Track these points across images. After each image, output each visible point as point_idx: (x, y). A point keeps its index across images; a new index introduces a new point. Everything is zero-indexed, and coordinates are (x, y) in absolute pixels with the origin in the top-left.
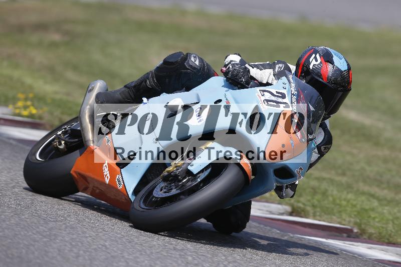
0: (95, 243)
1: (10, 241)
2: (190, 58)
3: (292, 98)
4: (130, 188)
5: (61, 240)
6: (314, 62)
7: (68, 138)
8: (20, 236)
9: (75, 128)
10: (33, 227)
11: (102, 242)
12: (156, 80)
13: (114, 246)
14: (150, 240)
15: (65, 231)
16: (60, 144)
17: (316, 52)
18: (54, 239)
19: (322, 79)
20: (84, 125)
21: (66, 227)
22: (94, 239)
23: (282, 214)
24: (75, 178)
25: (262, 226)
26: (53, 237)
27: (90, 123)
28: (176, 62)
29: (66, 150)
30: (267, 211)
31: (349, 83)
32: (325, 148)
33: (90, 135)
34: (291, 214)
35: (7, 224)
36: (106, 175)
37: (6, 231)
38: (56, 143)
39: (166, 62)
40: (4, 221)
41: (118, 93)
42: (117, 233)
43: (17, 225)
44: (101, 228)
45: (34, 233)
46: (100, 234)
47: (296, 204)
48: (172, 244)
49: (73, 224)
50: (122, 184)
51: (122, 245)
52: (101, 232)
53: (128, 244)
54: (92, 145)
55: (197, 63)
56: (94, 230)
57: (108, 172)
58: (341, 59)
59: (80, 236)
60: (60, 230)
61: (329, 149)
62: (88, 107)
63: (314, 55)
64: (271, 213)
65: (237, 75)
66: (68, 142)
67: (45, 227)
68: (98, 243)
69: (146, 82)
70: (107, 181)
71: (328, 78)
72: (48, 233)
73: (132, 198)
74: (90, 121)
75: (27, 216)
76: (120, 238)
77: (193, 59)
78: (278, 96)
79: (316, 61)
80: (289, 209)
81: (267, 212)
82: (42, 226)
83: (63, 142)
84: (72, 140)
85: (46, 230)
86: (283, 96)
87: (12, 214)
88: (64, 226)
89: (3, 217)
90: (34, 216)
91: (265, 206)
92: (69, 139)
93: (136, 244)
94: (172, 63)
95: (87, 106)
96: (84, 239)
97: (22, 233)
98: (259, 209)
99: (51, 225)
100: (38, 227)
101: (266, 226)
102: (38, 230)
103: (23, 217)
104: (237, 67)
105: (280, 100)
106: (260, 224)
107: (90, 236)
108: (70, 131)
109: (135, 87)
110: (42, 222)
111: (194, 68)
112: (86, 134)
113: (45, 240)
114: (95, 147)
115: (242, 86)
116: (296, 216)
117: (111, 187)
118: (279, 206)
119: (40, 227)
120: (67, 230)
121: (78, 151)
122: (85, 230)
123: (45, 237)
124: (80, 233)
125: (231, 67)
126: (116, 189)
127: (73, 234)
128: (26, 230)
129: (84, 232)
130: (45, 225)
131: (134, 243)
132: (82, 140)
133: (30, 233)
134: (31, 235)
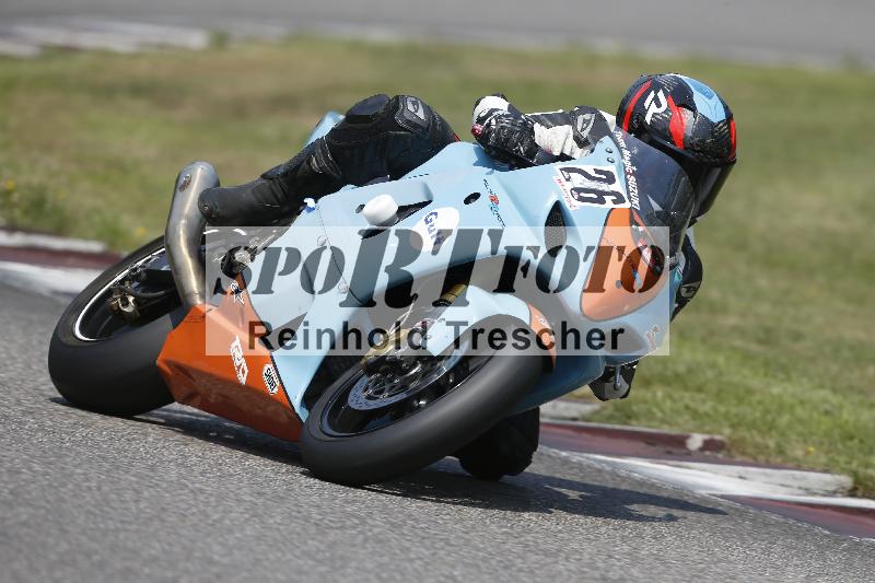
0: (430, 574)
1: (245, 574)
2: (405, 106)
3: (627, 180)
4: (296, 392)
5: (358, 568)
6: (653, 109)
7: (141, 288)
8: (266, 563)
9: (156, 268)
10: (295, 542)
11: (446, 570)
12: (332, 156)
13: (473, 577)
14: (548, 560)
15: (365, 548)
16: (126, 304)
17: (656, 87)
18: (342, 567)
19: (673, 143)
20: (178, 261)
21: (366, 540)
22: (427, 563)
23: (834, 494)
24: (167, 374)
25: (791, 521)
26: (339, 563)
27: (191, 257)
28: (375, 115)
29: (138, 315)
30: (800, 488)
31: (732, 148)
32: (689, 290)
33: (192, 282)
34: (852, 493)
35: (236, 538)
36: (239, 367)
37: (235, 552)
38: (116, 301)
39: (351, 117)
40: (230, 531)
41: (249, 191)
42: (478, 549)
43: (258, 538)
44: (441, 540)
45: (295, 556)
46: (442, 552)
47: (862, 471)
48: (597, 569)
49: (380, 533)
50: (278, 384)
51: (489, 574)
52: (443, 548)
53: (501, 571)
54: (198, 302)
55: (421, 114)
56: (427, 542)
57: (243, 360)
58: (710, 98)
59: (397, 557)
60: (354, 546)
61: (696, 290)
62: (183, 222)
63: (652, 94)
64: (808, 491)
65: (507, 140)
66: (144, 298)
67: (321, 542)
68: (437, 572)
69: (309, 162)
70: (243, 379)
71: (684, 141)
72: (327, 554)
73: (303, 414)
74: (190, 252)
75: (278, 519)
76: (484, 560)
77: (410, 107)
78: (600, 180)
79: (659, 105)
80: (847, 481)
81: (800, 492)
82: (313, 539)
83: (131, 299)
84: (151, 294)
85: (322, 547)
86: (610, 179)
87: (247, 516)
88: (361, 536)
89: (227, 522)
90: (296, 517)
91: (795, 478)
92: (143, 291)
93: (520, 570)
94: (367, 119)
95: (180, 220)
96: (407, 565)
97: (271, 557)
98: (782, 485)
99: (332, 536)
100: (305, 543)
101: (799, 521)
102: (305, 548)
103: (271, 521)
104: (506, 122)
105: (604, 187)
106: (785, 516)
107: (420, 559)
108: (144, 275)
109: (285, 175)
110: (313, 530)
111: (416, 126)
112: (184, 280)
113: (322, 569)
114: (208, 307)
115: (521, 162)
116: (864, 497)
117: (254, 392)
118: (827, 477)
119: (310, 542)
120: (368, 545)
121: (168, 316)
122: (408, 544)
123: (321, 562)
124: (398, 551)
125: (494, 122)
126: (264, 396)
127: (382, 556)
128: (279, 550)
129: (407, 550)
130: (319, 537)
131: (514, 569)
132: (176, 292)
133: (289, 556)
134: (290, 560)
